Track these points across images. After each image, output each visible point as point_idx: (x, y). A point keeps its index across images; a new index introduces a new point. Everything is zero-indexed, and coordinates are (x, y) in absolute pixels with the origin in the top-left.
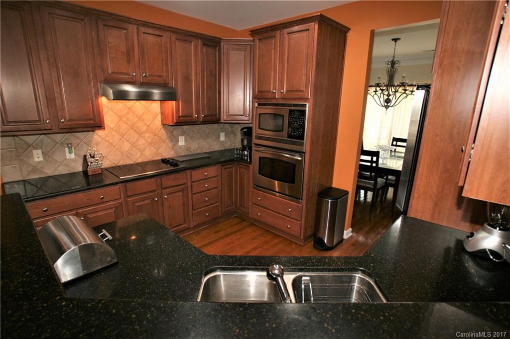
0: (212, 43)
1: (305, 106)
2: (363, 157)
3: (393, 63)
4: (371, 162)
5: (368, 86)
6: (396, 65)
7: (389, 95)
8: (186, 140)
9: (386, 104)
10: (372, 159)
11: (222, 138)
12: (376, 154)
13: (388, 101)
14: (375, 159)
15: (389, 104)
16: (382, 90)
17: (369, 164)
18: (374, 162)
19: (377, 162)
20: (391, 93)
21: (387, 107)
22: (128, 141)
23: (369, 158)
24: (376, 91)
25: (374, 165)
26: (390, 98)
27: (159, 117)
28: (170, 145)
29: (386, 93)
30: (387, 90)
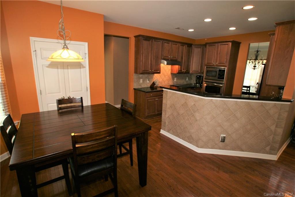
0: (190, 45)
1: (225, 68)
2: (244, 88)
3: (258, 51)
4: (247, 90)
5: (247, 59)
6: (259, 53)
7: (255, 64)
8: (177, 79)
9: (254, 68)
10: (247, 89)
11: (187, 80)
12: (249, 87)
13: (255, 66)
14: (248, 89)
15: (255, 68)
16: (252, 62)
17: (246, 91)
18: (248, 90)
19: (249, 90)
20: (256, 63)
21: (254, 69)
22: (162, 78)
23: (246, 89)
24: (250, 62)
25: (248, 91)
26: (256, 65)
27: (170, 71)
28: (172, 81)
29: (254, 63)
30: (255, 62)
